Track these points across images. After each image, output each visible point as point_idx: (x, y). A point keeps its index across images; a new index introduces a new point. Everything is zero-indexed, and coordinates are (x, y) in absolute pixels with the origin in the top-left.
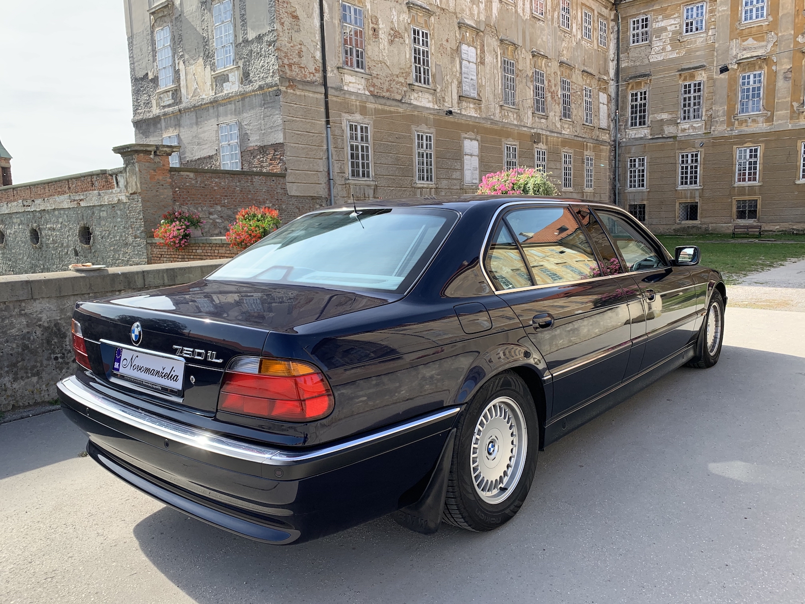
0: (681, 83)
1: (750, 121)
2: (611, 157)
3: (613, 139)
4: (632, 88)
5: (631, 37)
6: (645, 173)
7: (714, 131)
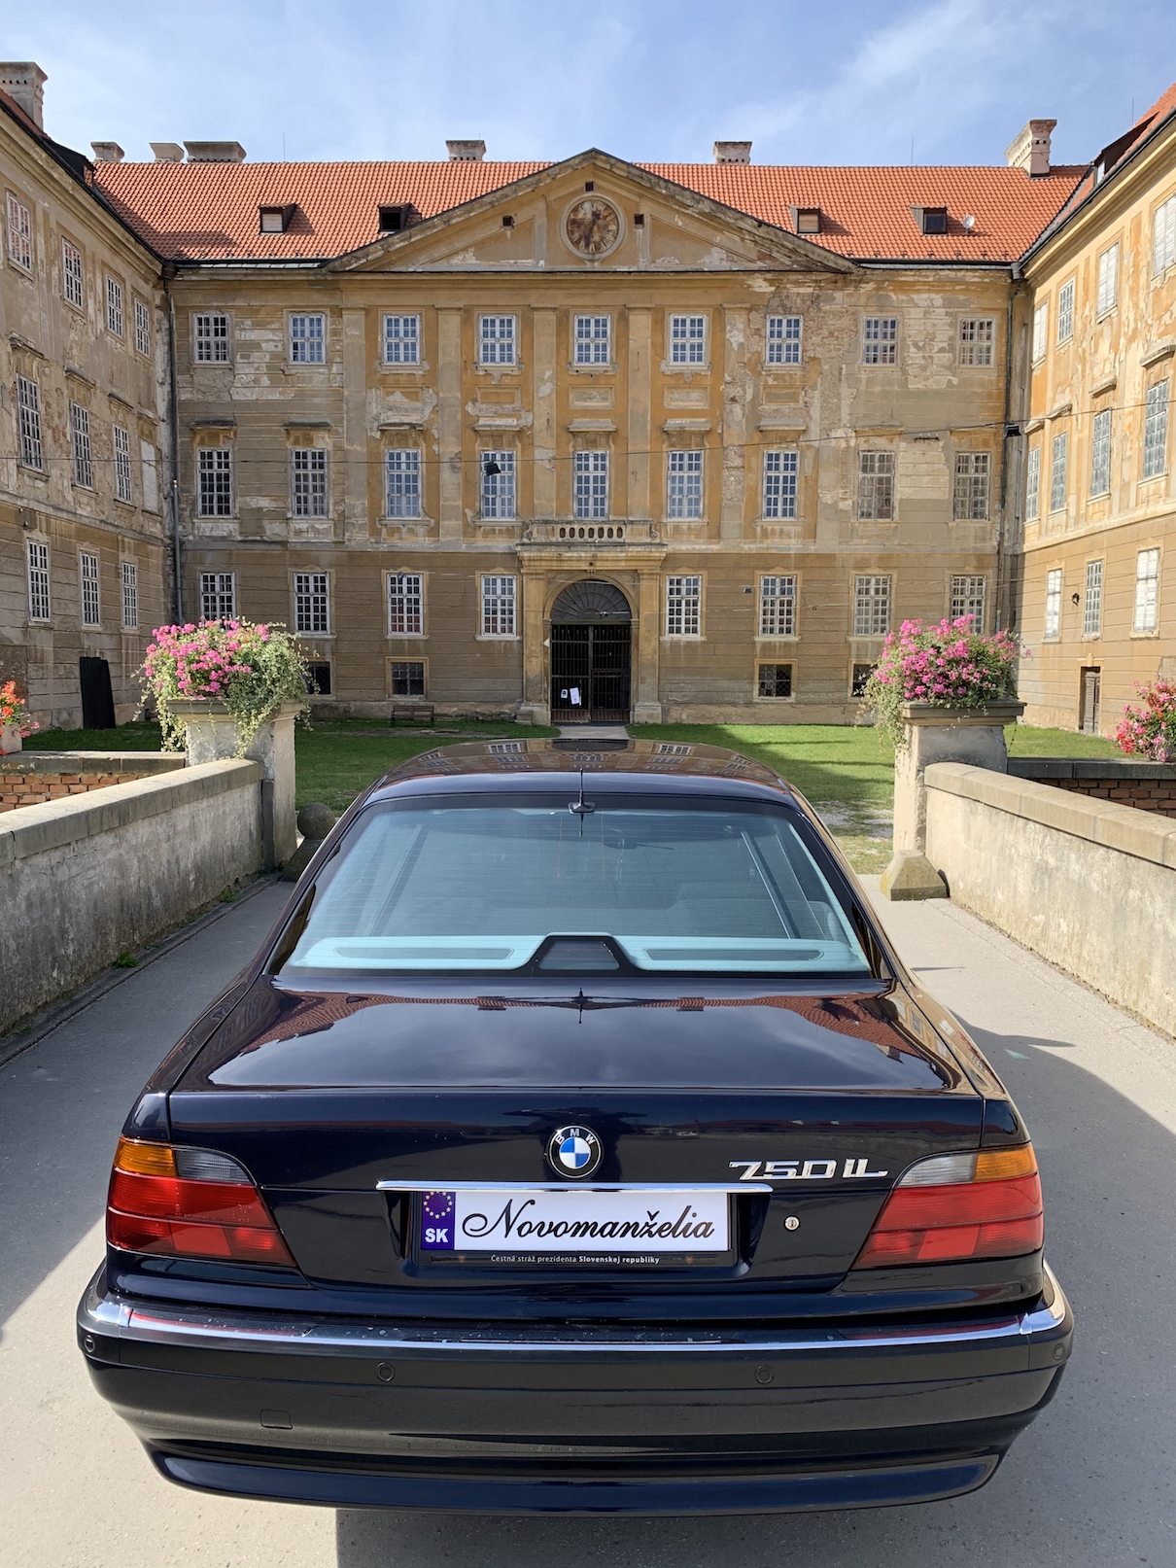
0: (289, 447)
1: (404, 530)
2: (167, 569)
3: (168, 533)
4: (202, 443)
5: (196, 347)
6: (233, 604)
7: (349, 540)
